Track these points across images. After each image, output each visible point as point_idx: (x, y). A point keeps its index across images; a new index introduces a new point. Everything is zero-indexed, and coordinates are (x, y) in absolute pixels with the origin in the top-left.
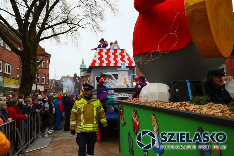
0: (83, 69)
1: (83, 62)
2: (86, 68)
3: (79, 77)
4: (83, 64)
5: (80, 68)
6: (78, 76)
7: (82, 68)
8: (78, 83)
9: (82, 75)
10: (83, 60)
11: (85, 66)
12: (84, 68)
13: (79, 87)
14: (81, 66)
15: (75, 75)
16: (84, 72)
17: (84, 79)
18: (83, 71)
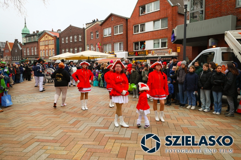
0: (26, 35)
1: (25, 26)
2: (30, 34)
3: (22, 43)
4: (25, 28)
5: (22, 34)
6: (20, 42)
7: (24, 33)
8: (20, 51)
9: (25, 42)
10: (25, 23)
11: (29, 31)
12: (27, 33)
13: (22, 55)
14: (23, 31)
15: (16, 40)
16: (27, 39)
17: (27, 46)
18: (26, 37)
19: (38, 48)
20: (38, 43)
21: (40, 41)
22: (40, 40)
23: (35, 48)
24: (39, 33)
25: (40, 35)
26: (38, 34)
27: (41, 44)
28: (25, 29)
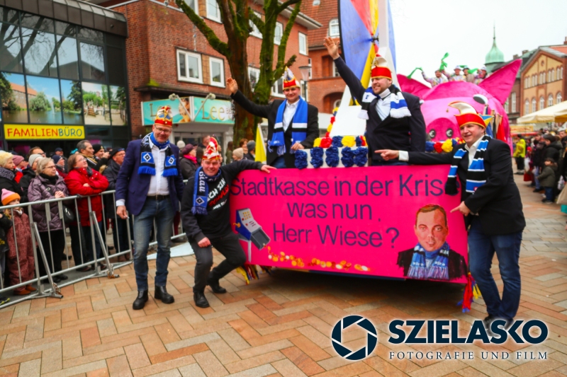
0: (494, 65)
1: (494, 45)
2: (501, 63)
4: (494, 50)
7: (491, 61)
11: (501, 57)
12: (498, 61)
14: (488, 57)
19: (520, 97)
20: (520, 83)
21: (527, 75)
22: (525, 73)
23: (514, 97)
24: (526, 55)
25: (525, 60)
26: (521, 59)
27: (528, 83)
28: (494, 52)
